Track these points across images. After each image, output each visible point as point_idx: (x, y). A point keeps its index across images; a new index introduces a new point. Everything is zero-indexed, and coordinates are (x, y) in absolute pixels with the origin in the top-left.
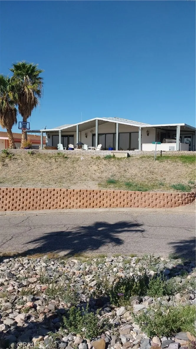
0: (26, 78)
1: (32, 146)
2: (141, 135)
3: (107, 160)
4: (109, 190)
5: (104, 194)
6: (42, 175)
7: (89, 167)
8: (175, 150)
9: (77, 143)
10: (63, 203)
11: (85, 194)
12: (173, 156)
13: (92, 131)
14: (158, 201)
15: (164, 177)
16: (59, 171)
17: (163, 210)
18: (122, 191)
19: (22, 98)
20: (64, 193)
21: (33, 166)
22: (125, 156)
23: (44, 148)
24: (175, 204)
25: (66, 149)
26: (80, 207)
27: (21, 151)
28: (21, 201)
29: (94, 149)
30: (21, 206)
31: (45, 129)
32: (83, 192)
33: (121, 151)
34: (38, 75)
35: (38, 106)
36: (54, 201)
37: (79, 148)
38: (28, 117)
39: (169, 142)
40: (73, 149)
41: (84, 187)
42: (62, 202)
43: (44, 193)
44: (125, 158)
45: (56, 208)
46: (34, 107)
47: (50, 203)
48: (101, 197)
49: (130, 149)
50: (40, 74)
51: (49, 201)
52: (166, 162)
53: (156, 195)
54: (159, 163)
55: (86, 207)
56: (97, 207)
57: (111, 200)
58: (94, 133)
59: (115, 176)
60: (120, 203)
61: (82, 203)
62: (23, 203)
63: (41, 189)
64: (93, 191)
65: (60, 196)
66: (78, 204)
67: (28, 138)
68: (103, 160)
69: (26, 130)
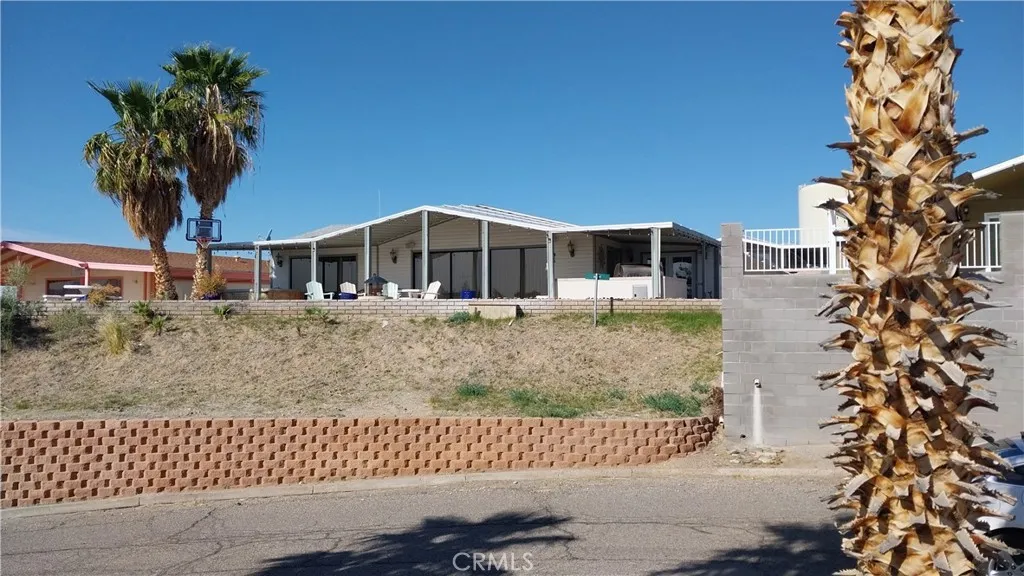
0: (213, 93)
1: (226, 290)
2: (554, 255)
3: (459, 327)
4: (464, 417)
5: (451, 429)
6: (255, 379)
7: (404, 348)
8: (650, 296)
9: (367, 278)
10: (323, 464)
11: (391, 433)
12: (645, 312)
13: (411, 244)
14: (609, 444)
15: (623, 374)
16: (309, 363)
17: (623, 471)
18: (504, 418)
19: (198, 149)
20: (325, 433)
21: (228, 351)
22: (510, 315)
23: (263, 295)
24: (659, 452)
25: (334, 298)
26: (374, 472)
27: (191, 307)
28: (190, 460)
29: (419, 297)
30: (189, 477)
31: (269, 239)
32: (386, 425)
33: (496, 301)
34: (247, 84)
35: (248, 173)
36: (293, 458)
37: (373, 292)
38: (216, 204)
39: (631, 275)
40: (354, 297)
41: (387, 412)
42: (318, 460)
43: (261, 434)
44: (510, 319)
45: (301, 479)
46: (237, 177)
47: (281, 465)
48: (441, 438)
49: (522, 295)
50: (253, 82)
51: (277, 459)
52: (625, 329)
53: (604, 426)
54: (607, 334)
55: (396, 474)
56: (428, 472)
57: (472, 447)
58: (416, 249)
59: (482, 374)
60: (499, 454)
61: (381, 460)
62: (197, 466)
63: (252, 422)
64: (417, 421)
65: (314, 440)
66: (371, 465)
67: (216, 266)
68: (446, 328)
69: (211, 243)
